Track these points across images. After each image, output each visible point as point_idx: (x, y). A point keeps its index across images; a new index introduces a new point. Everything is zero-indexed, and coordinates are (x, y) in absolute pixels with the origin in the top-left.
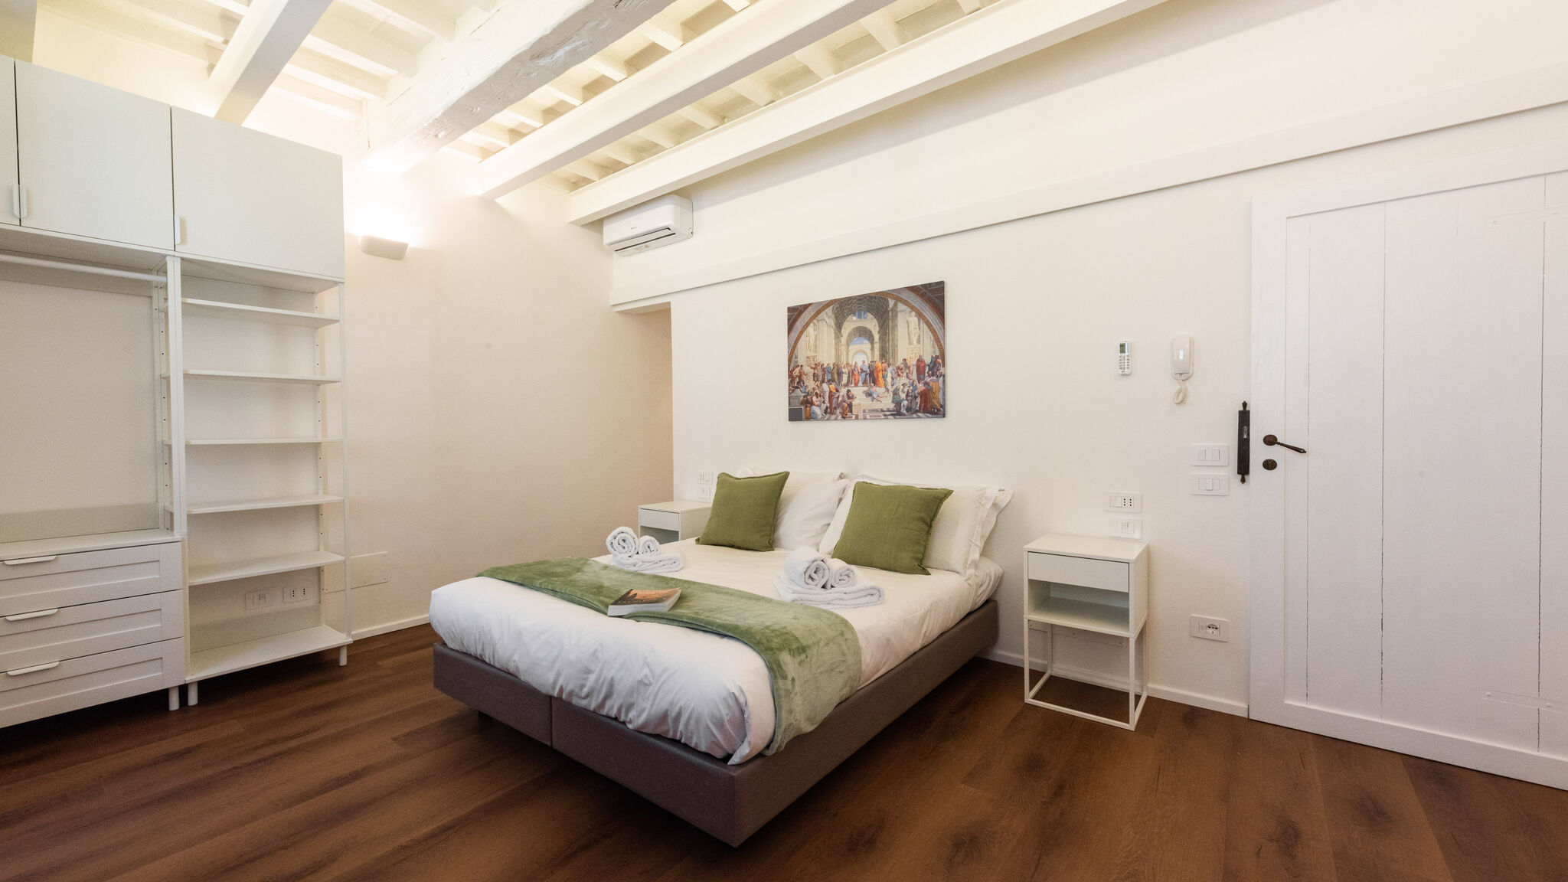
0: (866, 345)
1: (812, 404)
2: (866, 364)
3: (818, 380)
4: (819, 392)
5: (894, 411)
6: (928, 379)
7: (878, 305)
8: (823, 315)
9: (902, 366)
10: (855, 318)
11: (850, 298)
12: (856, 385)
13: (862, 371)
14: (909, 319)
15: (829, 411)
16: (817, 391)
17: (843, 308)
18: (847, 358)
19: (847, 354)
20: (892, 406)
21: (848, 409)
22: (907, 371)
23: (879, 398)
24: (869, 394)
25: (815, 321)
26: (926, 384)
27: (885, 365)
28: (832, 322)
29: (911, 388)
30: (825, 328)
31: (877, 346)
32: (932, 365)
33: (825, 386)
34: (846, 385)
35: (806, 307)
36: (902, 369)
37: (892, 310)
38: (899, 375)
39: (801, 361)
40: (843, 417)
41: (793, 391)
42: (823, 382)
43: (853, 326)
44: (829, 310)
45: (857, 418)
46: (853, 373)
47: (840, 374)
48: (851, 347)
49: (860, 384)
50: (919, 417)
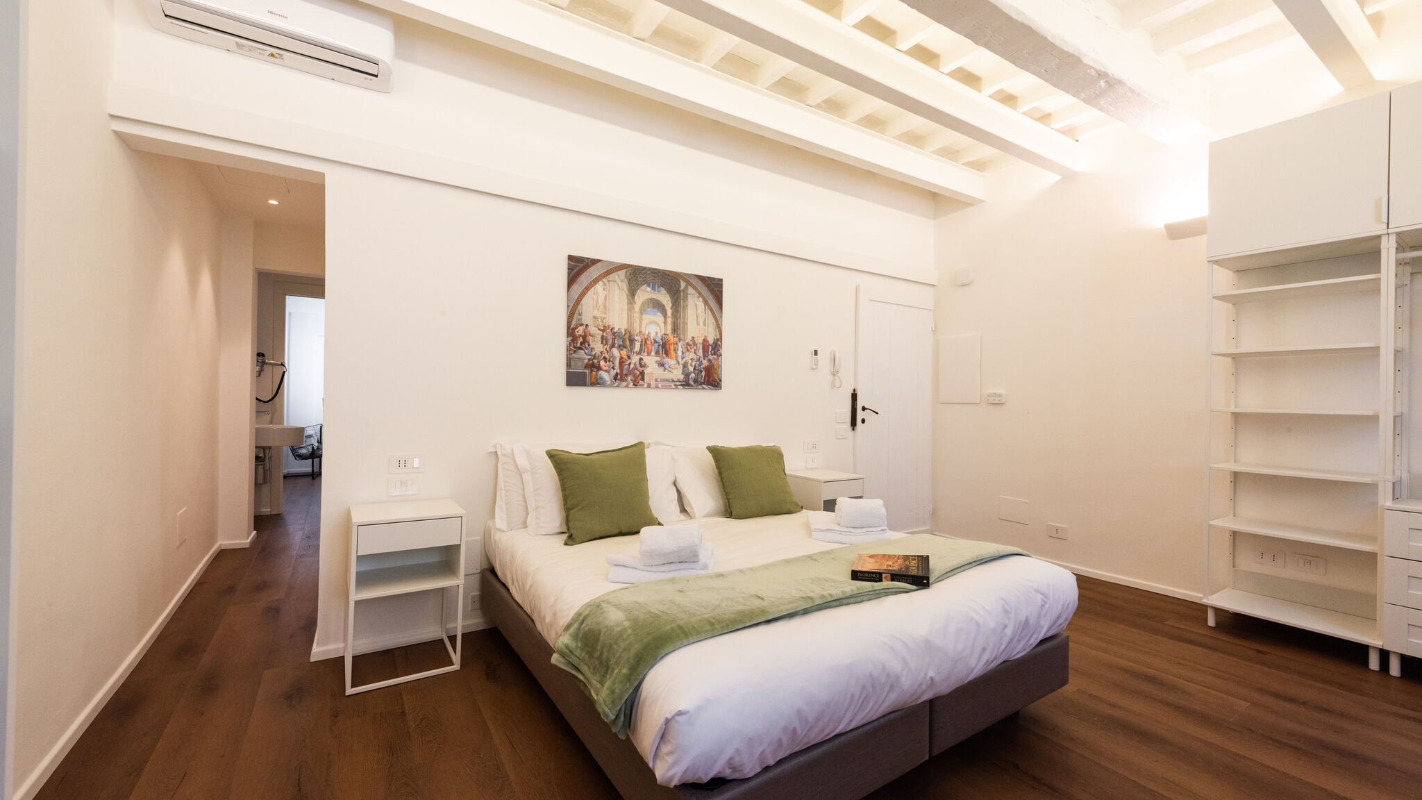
0: (659, 317)
1: (599, 368)
2: (659, 335)
3: (607, 344)
4: (607, 356)
5: (683, 381)
6: (711, 357)
7: (670, 281)
8: (614, 276)
9: (691, 343)
10: (649, 289)
11: (644, 268)
12: (649, 354)
13: (655, 342)
14: (697, 303)
15: (619, 378)
16: (606, 355)
17: (638, 276)
18: (640, 327)
19: (641, 322)
20: (682, 377)
21: (640, 377)
22: (695, 348)
23: (670, 369)
24: (661, 365)
25: (604, 280)
26: (709, 360)
27: (676, 339)
28: (625, 286)
29: (698, 363)
30: (617, 291)
31: (669, 321)
32: (714, 346)
33: (615, 351)
34: (639, 353)
35: (595, 262)
36: (690, 345)
37: (684, 291)
38: (688, 350)
39: (587, 318)
40: (634, 385)
41: (575, 351)
42: (613, 346)
43: (648, 296)
44: (622, 273)
45: (649, 386)
46: (646, 342)
47: (632, 341)
48: (644, 316)
49: (653, 353)
50: (704, 388)
